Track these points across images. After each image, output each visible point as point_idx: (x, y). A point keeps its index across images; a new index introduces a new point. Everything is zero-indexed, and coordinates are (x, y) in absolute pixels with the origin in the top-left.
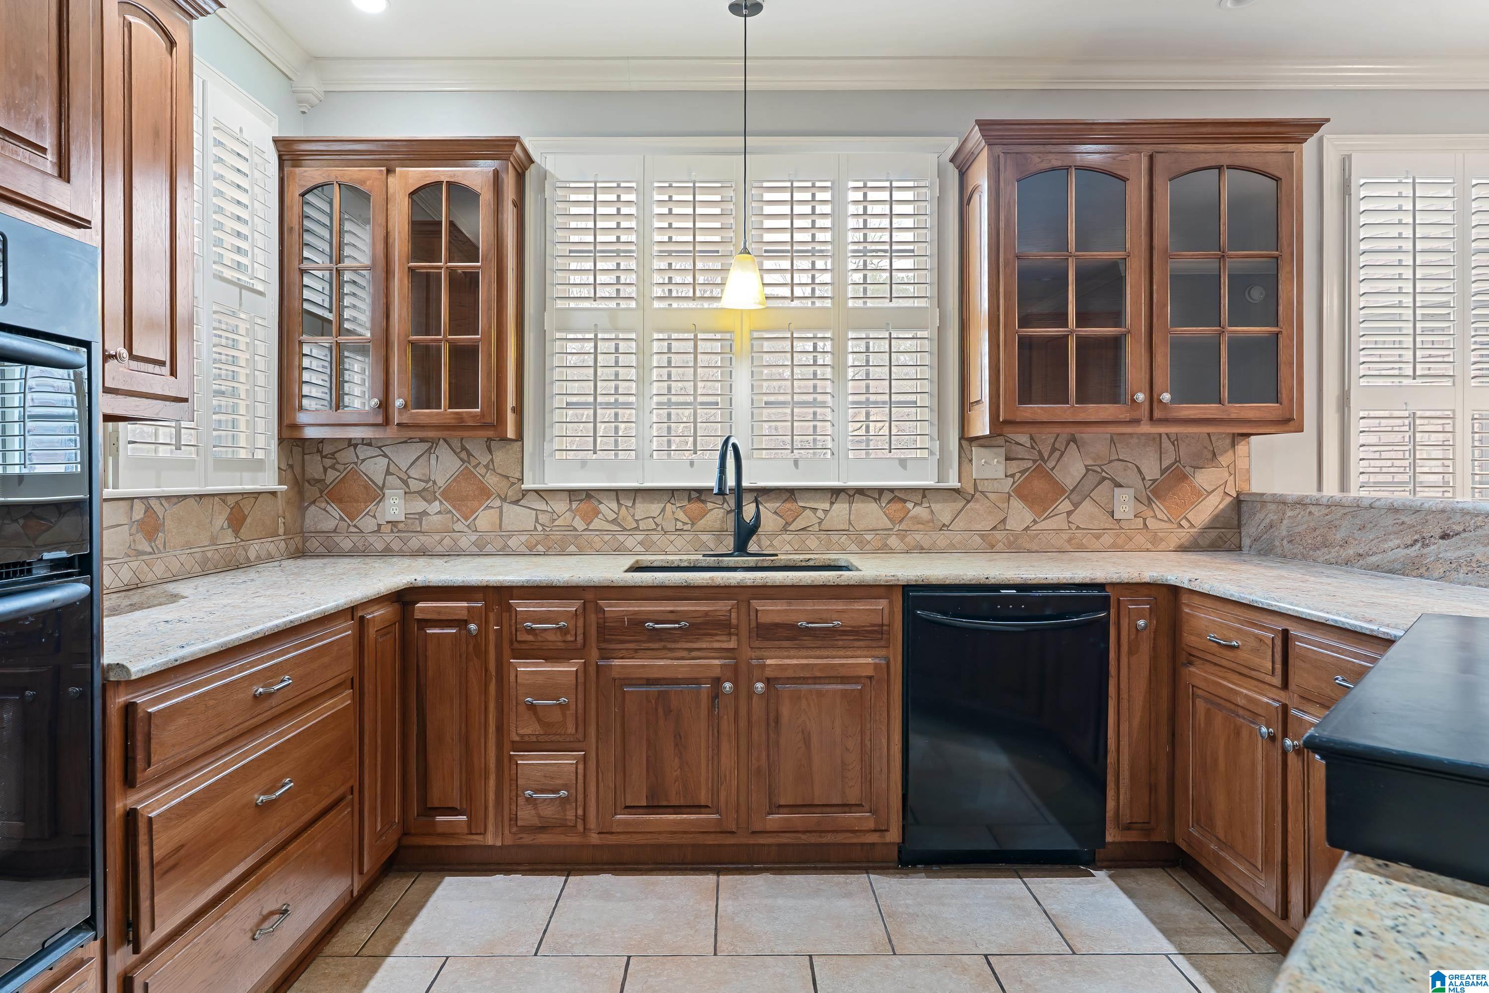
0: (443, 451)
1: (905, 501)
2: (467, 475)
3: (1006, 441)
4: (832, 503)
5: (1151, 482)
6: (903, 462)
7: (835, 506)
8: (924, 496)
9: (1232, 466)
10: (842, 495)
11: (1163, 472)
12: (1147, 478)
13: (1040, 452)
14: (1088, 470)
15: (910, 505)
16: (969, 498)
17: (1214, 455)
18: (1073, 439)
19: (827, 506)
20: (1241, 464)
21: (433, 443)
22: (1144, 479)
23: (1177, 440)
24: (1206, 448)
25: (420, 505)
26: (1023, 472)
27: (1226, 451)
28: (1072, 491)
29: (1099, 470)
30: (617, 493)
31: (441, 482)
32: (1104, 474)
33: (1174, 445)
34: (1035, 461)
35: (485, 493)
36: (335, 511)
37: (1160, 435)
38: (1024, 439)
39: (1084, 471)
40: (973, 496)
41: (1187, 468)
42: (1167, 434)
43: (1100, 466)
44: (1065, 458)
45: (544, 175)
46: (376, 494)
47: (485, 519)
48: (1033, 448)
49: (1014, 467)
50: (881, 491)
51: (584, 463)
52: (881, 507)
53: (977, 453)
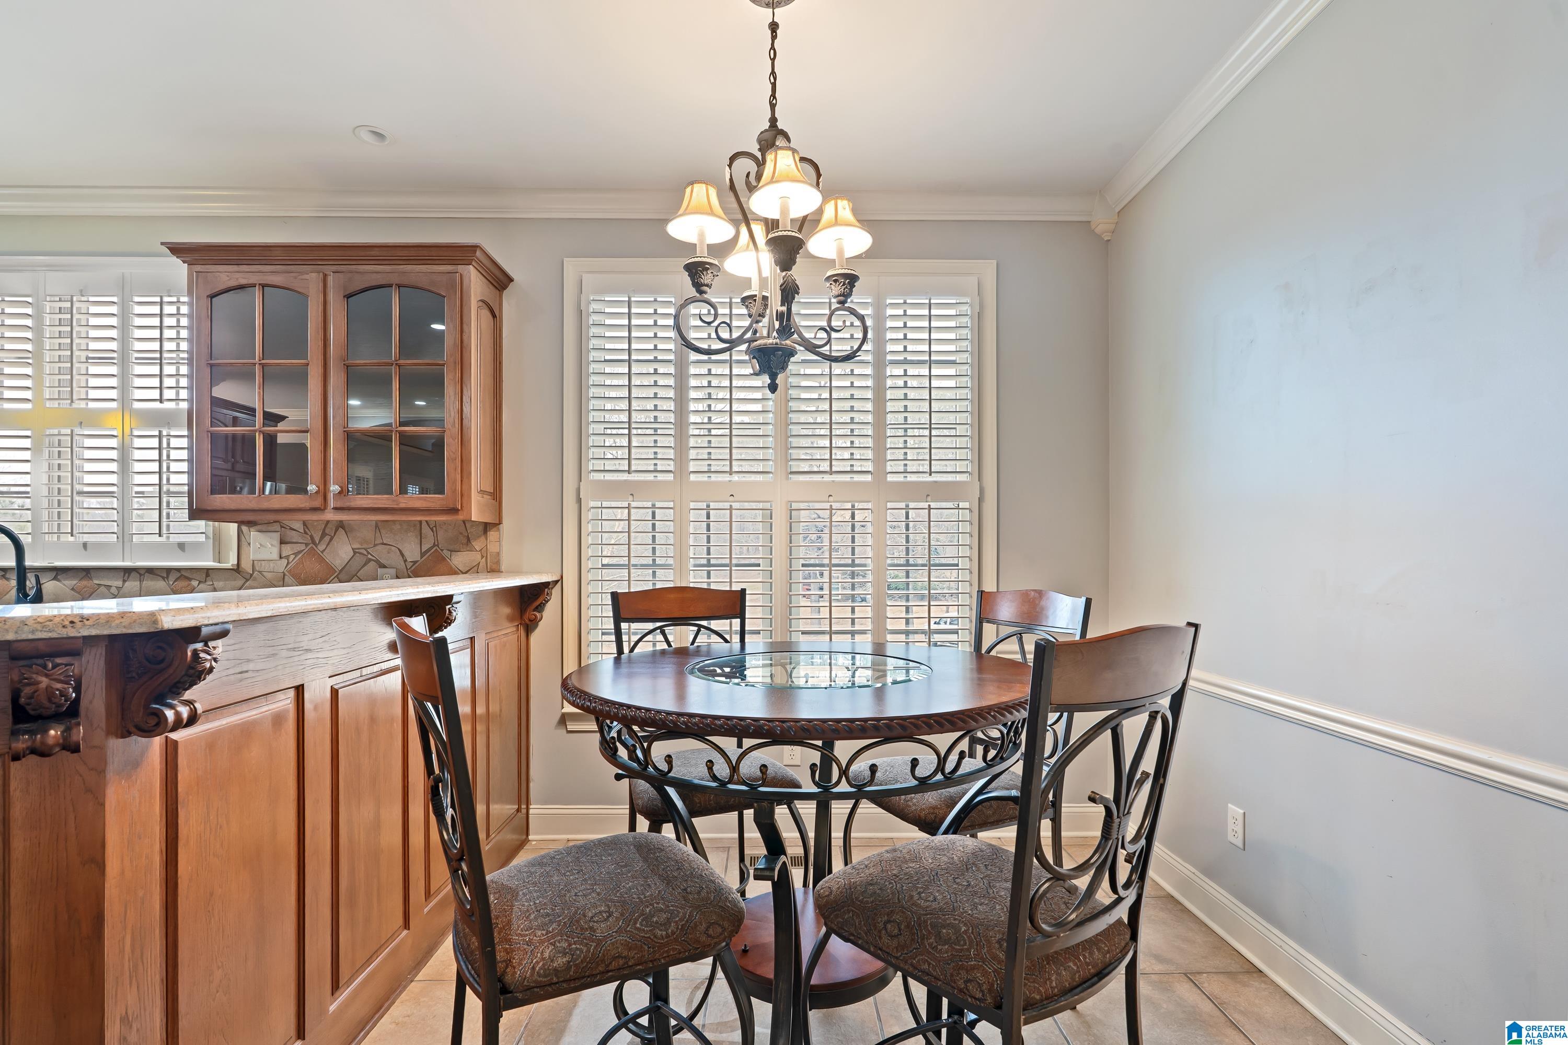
1: (190, 579)
3: (282, 527)
4: (124, 581)
5: (412, 564)
6: (182, 546)
7: (127, 584)
8: (207, 575)
9: (485, 549)
10: (133, 574)
11: (422, 555)
12: (409, 560)
13: (312, 537)
14: (355, 553)
15: (195, 583)
16: (248, 577)
17: (469, 540)
18: (343, 526)
19: (120, 583)
20: (492, 548)
22: (405, 561)
23: (435, 526)
24: (461, 533)
26: (296, 554)
27: (479, 537)
28: (341, 571)
29: (365, 553)
32: (369, 556)
33: (433, 531)
34: (307, 545)
37: (421, 522)
38: (299, 525)
39: (352, 553)
40: (251, 575)
41: (444, 551)
42: (426, 521)
43: (366, 549)
44: (334, 542)
48: (306, 533)
49: (288, 550)
50: (169, 570)
52: (168, 584)
53: (254, 535)
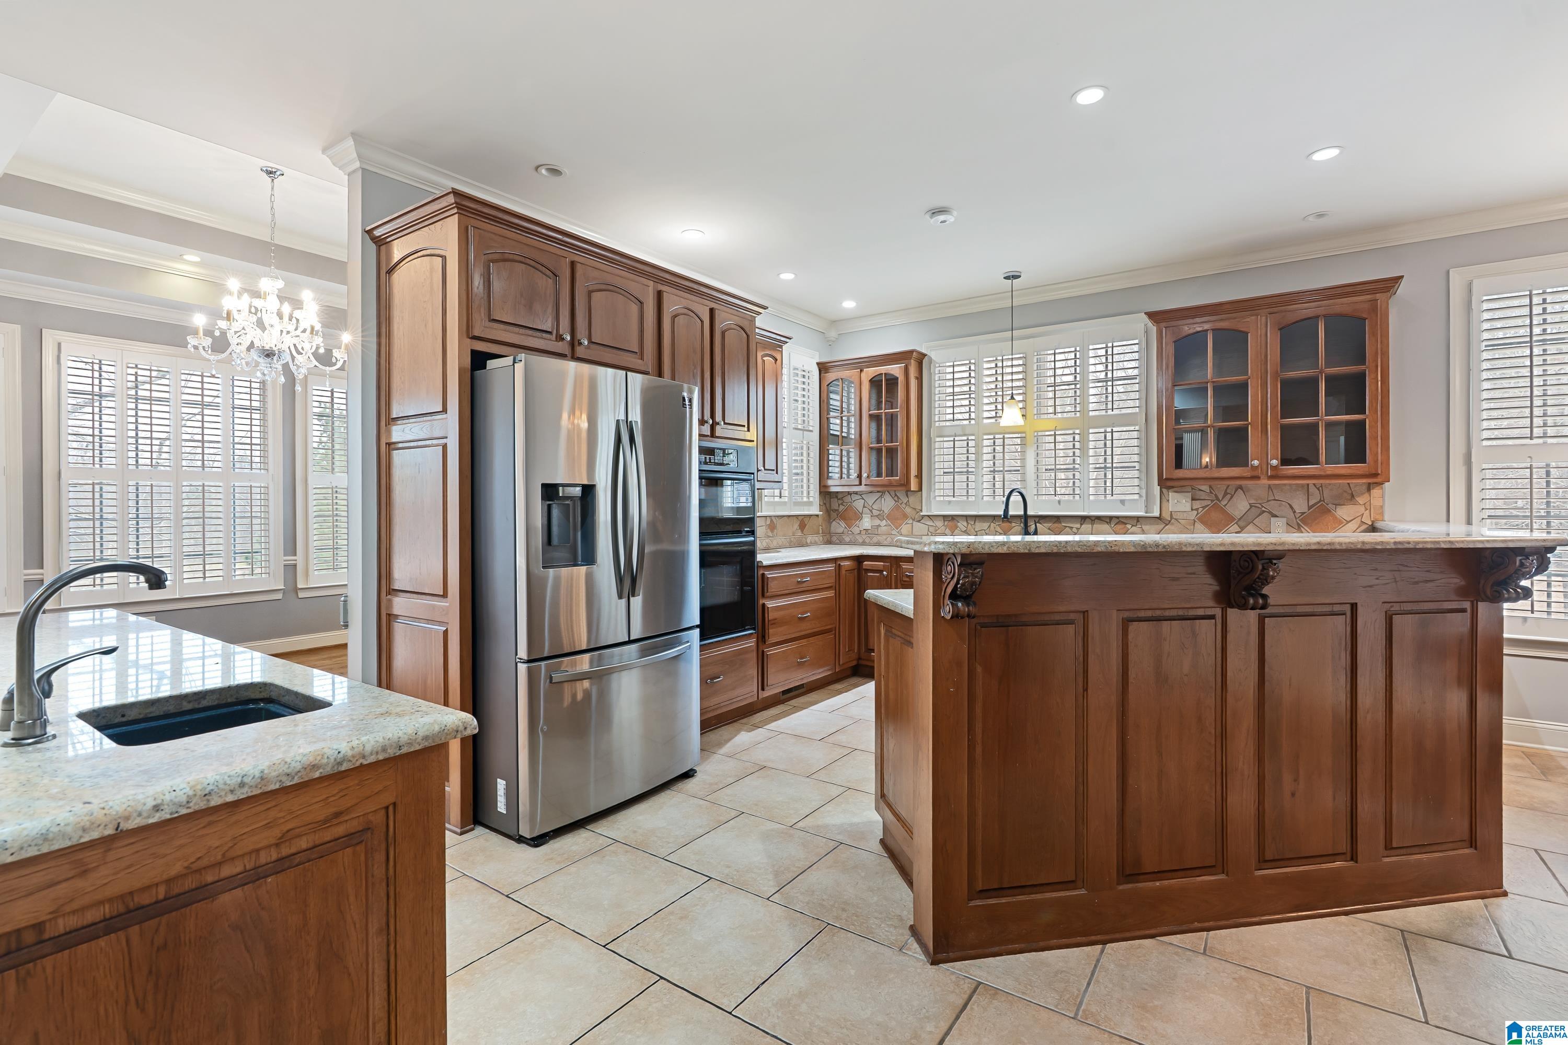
0: (887, 496)
1: (1126, 524)
2: (897, 508)
3: (1192, 489)
4: (1081, 524)
5: (1300, 514)
6: (1122, 502)
7: (1083, 526)
8: (1138, 521)
9: (1368, 503)
10: (1088, 520)
11: (1310, 508)
12: (1297, 511)
13: (1216, 496)
14: (1251, 506)
15: (1129, 526)
16: (1167, 523)
17: (1353, 496)
18: (1240, 487)
19: (1078, 526)
20: (1376, 502)
21: (883, 493)
22: (1294, 512)
23: (1322, 487)
24: (1345, 492)
25: (877, 522)
26: (1204, 508)
27: (1363, 494)
28: (1240, 519)
29: (1260, 506)
30: (967, 517)
31: (886, 511)
32: (1263, 509)
33: (1319, 490)
34: (1212, 501)
35: (905, 516)
36: (843, 524)
37: (1308, 485)
38: (1205, 488)
39: (1249, 507)
40: (1170, 521)
41: (1330, 505)
42: (1314, 484)
43: (1260, 504)
44: (1234, 499)
45: (931, 361)
46: (859, 517)
47: (905, 528)
48: (1211, 492)
49: (1197, 504)
50: (1111, 518)
51: (950, 502)
52: (1111, 527)
53: (1172, 496)
